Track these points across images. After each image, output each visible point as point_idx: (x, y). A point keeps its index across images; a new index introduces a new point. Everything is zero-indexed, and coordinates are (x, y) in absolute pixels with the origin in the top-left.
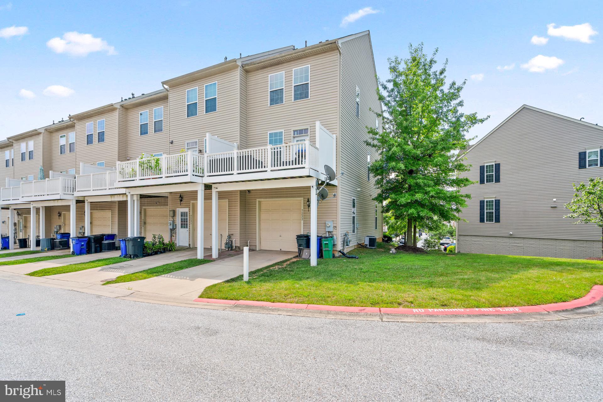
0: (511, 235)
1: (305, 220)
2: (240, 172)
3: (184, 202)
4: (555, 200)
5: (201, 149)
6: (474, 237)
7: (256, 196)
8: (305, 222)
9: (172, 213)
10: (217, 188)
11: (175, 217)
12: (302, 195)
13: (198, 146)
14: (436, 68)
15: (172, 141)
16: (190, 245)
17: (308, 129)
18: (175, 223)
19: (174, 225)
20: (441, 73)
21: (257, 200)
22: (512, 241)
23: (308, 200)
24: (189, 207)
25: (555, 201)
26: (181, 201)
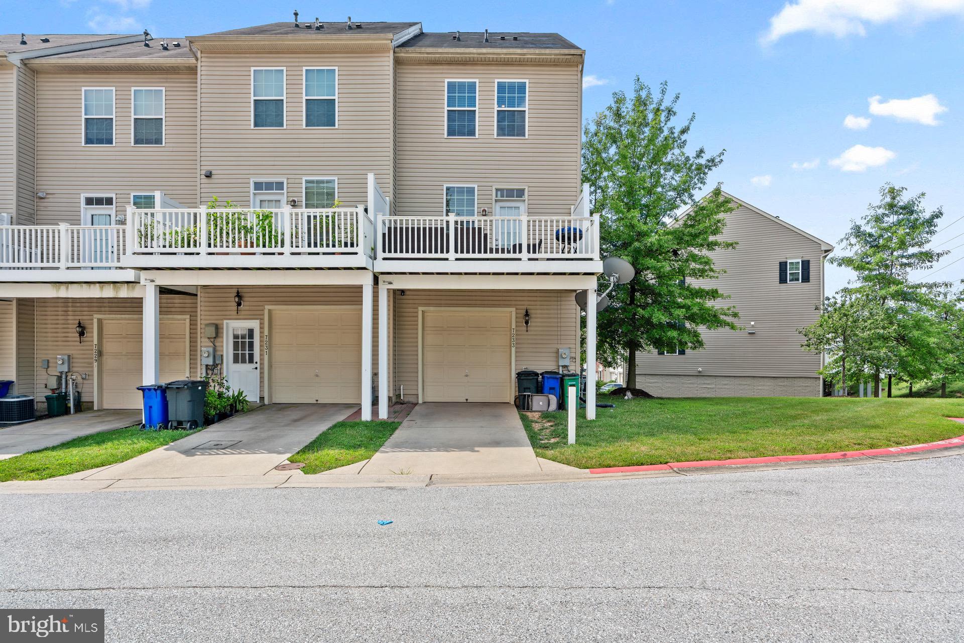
0: (700, 372)
1: (518, 346)
2: (459, 255)
3: (247, 308)
4: (753, 323)
5: (296, 199)
6: (650, 377)
7: (417, 302)
8: (518, 350)
9: (213, 329)
11: (219, 340)
12: (513, 303)
13: (285, 191)
14: (677, 123)
15: (211, 172)
16: (262, 398)
18: (219, 353)
19: (217, 357)
20: (683, 132)
21: (420, 309)
22: (700, 380)
23: (527, 312)
24: (262, 320)
25: (753, 326)
26: (239, 304)
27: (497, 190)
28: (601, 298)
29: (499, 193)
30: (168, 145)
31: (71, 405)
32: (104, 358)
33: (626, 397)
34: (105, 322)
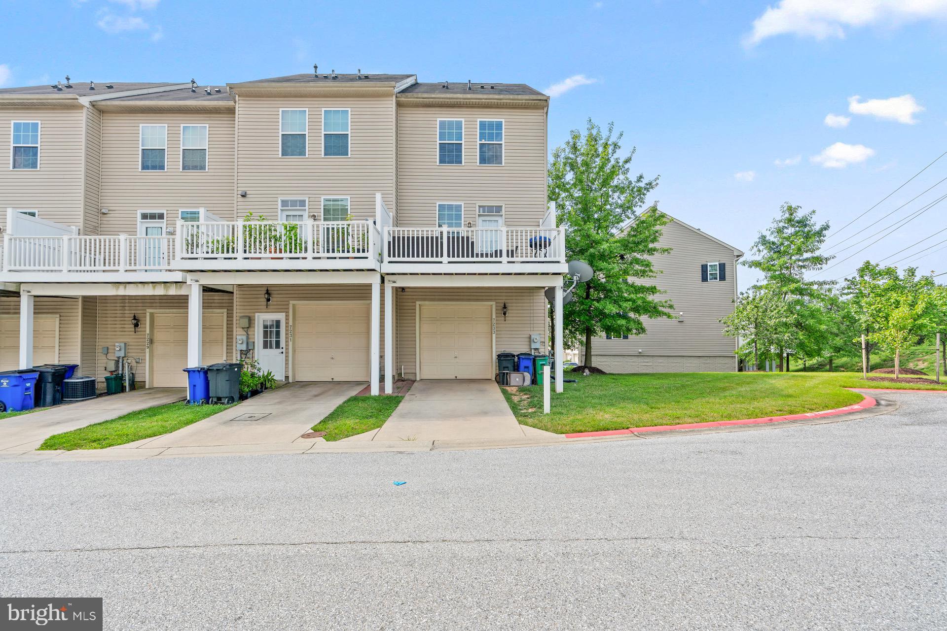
0: (640, 353)
1: (498, 333)
3: (275, 303)
4: (681, 313)
5: (316, 214)
6: (600, 357)
7: (414, 297)
8: (497, 336)
9: (247, 320)
10: (394, 282)
11: (251, 329)
12: (493, 298)
13: (307, 208)
14: (621, 155)
15: (246, 193)
16: (287, 377)
17: (501, 206)
18: (251, 340)
19: (250, 344)
20: (627, 161)
21: (418, 303)
22: (640, 359)
23: (505, 305)
24: (287, 312)
25: (682, 315)
26: (268, 300)
27: (480, 207)
28: (566, 294)
29: (481, 209)
30: (210, 170)
31: (127, 384)
32: (155, 345)
33: (585, 374)
34: (156, 315)
